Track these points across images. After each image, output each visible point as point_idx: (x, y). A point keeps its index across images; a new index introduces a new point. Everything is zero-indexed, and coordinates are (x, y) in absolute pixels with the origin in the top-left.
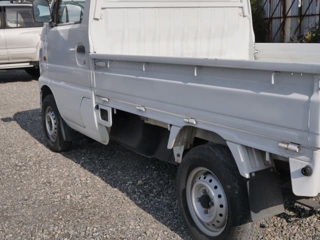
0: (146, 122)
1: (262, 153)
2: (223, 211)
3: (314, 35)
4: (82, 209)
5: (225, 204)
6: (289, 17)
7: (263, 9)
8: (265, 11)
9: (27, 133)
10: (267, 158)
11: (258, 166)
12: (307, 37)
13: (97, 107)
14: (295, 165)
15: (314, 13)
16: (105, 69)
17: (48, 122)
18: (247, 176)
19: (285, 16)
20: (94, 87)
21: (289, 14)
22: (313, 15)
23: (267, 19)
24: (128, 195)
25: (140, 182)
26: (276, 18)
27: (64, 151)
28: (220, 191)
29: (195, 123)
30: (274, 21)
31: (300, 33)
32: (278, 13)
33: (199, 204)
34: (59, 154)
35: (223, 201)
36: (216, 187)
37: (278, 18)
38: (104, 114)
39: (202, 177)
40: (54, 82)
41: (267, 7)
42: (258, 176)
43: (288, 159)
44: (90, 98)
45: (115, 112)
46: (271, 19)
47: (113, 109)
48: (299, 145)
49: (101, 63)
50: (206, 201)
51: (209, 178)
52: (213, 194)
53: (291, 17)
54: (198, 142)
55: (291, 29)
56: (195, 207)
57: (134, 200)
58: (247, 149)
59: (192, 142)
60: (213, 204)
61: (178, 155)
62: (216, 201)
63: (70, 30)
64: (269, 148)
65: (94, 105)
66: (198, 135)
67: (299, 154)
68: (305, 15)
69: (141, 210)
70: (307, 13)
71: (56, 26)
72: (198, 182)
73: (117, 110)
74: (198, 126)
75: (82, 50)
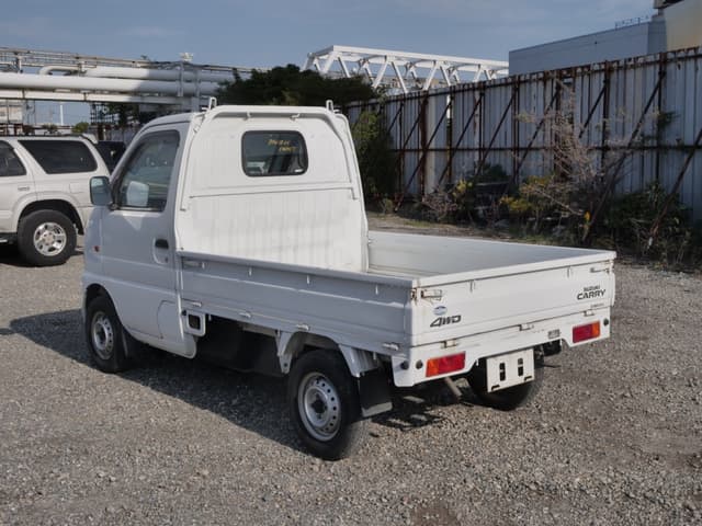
0: (245, 329)
1: (370, 354)
2: (336, 413)
3: (470, 184)
4: (174, 431)
5: (336, 397)
6: (432, 150)
7: (389, 134)
8: (392, 138)
9: (50, 350)
10: (375, 357)
11: (368, 367)
12: (459, 188)
13: (184, 313)
14: (396, 361)
15: (471, 147)
16: (199, 269)
17: (98, 333)
18: (358, 376)
19: (426, 149)
20: (180, 290)
21: (432, 146)
22: (469, 150)
23: (397, 151)
24: (223, 415)
25: (235, 402)
26: (411, 150)
27: (122, 372)
28: (333, 394)
29: (307, 328)
30: (408, 155)
31: (450, 181)
32: (414, 143)
33: (312, 410)
34: (114, 376)
35: (336, 403)
36: (329, 391)
37: (415, 150)
38: (194, 321)
39: (315, 382)
40: (112, 280)
41: (395, 131)
42: (367, 376)
43: (390, 357)
44: (175, 302)
45: (210, 318)
46: (403, 151)
47: (207, 316)
48: (398, 345)
49: (193, 263)
50: (319, 406)
51: (321, 383)
52: (326, 397)
53: (436, 150)
54: (308, 348)
55: (436, 170)
56: (308, 412)
57: (232, 420)
58: (358, 351)
59: (302, 348)
60: (326, 408)
61: (286, 365)
62: (330, 404)
63: (145, 219)
64: (376, 349)
65: (180, 311)
66: (309, 342)
67: (399, 352)
68: (457, 149)
69: (243, 429)
70: (461, 146)
71: (118, 209)
72: (311, 388)
73: (212, 316)
74: (311, 332)
75: (163, 244)
